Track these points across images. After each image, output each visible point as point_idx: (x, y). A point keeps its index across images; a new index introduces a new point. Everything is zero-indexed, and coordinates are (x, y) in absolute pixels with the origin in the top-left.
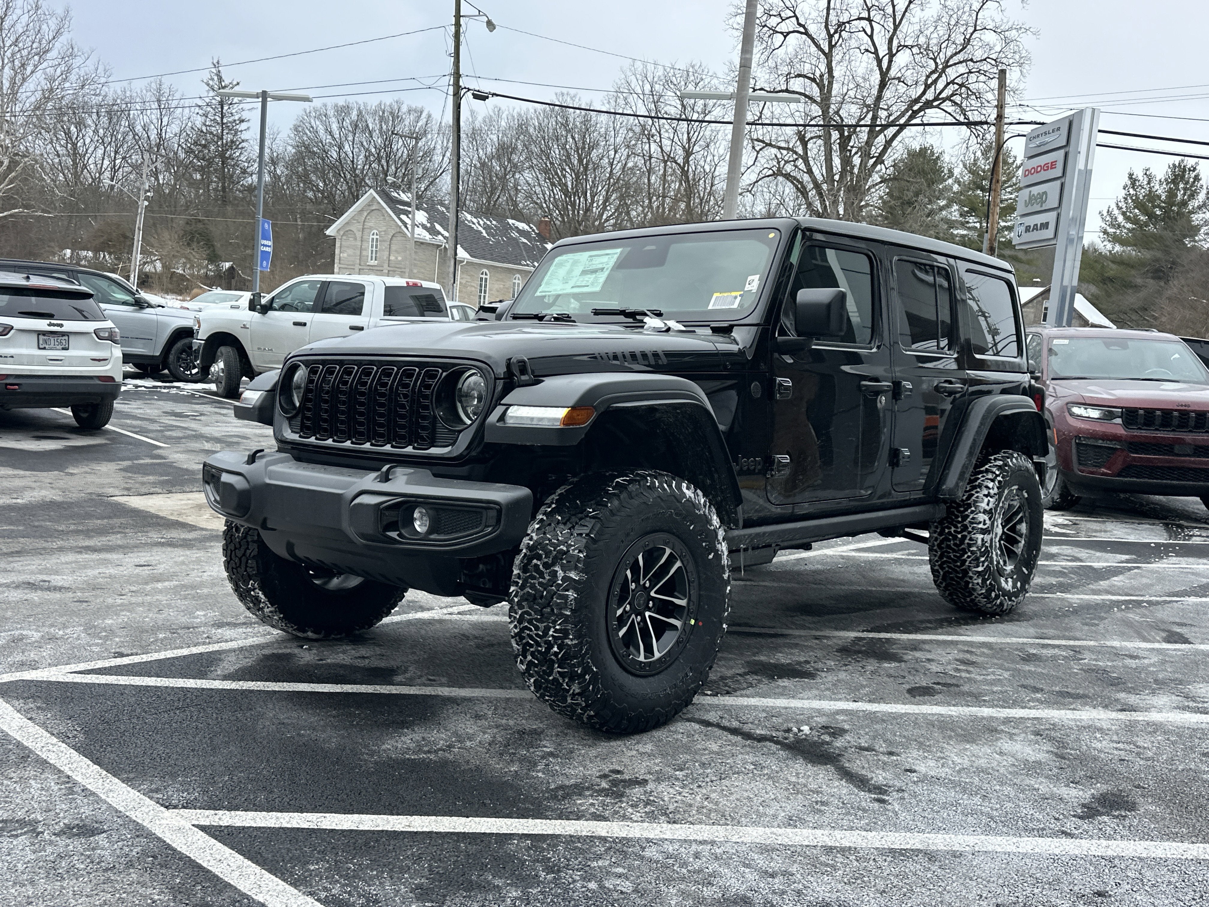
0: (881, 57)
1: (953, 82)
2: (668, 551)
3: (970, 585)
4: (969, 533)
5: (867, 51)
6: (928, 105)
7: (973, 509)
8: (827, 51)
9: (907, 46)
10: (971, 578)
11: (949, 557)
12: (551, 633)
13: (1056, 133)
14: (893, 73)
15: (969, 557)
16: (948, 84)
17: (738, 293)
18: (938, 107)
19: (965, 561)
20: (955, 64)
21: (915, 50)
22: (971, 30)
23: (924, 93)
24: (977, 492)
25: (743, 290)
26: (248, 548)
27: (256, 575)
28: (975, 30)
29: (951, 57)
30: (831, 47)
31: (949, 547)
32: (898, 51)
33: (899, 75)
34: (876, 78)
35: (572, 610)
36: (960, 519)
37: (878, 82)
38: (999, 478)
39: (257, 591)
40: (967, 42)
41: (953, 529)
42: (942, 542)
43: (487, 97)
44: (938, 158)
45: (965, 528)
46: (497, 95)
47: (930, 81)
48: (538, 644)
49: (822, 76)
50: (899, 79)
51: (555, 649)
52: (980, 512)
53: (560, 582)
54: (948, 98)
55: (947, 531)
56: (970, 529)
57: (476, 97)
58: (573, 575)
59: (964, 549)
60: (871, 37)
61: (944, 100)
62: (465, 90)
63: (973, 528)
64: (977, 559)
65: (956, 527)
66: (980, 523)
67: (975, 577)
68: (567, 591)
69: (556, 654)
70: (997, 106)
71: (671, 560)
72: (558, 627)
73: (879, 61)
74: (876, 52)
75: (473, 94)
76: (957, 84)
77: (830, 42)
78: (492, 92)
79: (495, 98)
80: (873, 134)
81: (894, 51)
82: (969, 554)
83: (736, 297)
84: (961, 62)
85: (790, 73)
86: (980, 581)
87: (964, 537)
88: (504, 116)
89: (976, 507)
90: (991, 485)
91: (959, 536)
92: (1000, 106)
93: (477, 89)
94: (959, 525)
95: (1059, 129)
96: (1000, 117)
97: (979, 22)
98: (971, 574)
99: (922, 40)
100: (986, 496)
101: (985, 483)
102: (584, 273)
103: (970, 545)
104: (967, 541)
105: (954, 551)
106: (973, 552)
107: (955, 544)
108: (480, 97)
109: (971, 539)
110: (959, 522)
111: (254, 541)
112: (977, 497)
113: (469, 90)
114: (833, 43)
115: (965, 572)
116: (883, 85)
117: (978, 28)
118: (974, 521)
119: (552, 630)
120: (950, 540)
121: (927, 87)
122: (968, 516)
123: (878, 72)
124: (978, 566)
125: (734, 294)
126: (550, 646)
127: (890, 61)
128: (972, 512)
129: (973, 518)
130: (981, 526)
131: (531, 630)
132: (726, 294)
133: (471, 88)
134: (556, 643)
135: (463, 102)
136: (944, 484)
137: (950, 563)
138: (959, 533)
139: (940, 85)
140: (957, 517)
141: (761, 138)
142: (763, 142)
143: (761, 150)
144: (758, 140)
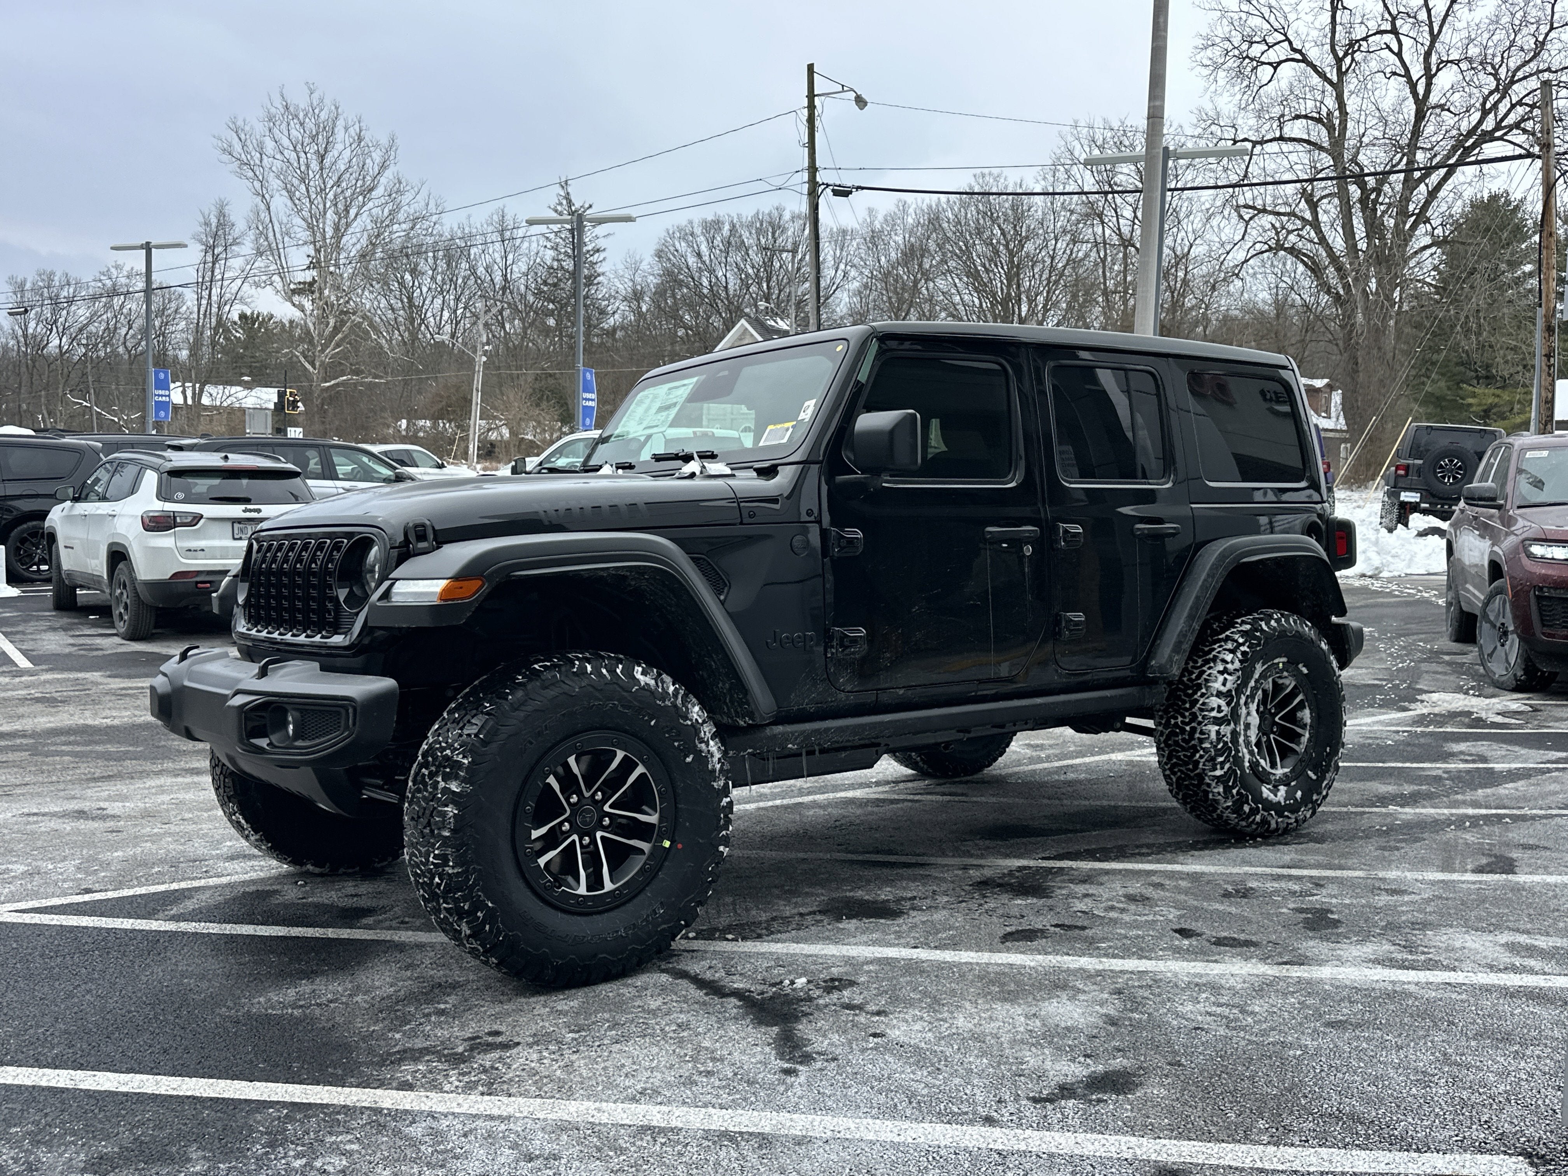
0: (1415, 80)
1: (1520, 103)
2: (620, 755)
3: (1211, 796)
4: (1200, 723)
5: (1394, 73)
6: (1489, 137)
7: (1204, 691)
8: (1335, 79)
9: (1451, 62)
10: (1209, 785)
11: (1178, 758)
14: (1433, 99)
15: (1201, 757)
16: (1513, 106)
17: (790, 424)
18: (1501, 138)
19: (1198, 762)
20: (1525, 78)
21: (1464, 66)
22: (1544, 29)
23: (1480, 122)
24: (1210, 668)
25: (795, 419)
28: (1552, 28)
29: (1518, 69)
30: (1341, 74)
31: (1176, 743)
32: (1438, 70)
33: (1443, 101)
34: (1410, 108)
35: (451, 830)
36: (1187, 706)
37: (1413, 113)
38: (1243, 648)
40: (1540, 46)
41: (1180, 719)
42: (1168, 737)
43: (851, 192)
44: (1517, 207)
45: (1194, 717)
46: (863, 188)
47: (1488, 106)
49: (1330, 113)
50: (1442, 107)
51: (437, 880)
52: (1212, 695)
53: (440, 795)
54: (1517, 125)
55: (1173, 721)
56: (1200, 719)
57: (836, 193)
58: (454, 787)
59: (1194, 746)
60: (1399, 55)
61: (1511, 128)
62: (823, 187)
63: (1204, 717)
64: (1212, 759)
65: (1184, 716)
66: (1213, 709)
67: (1214, 784)
68: (447, 806)
69: (439, 885)
71: (627, 766)
72: (437, 852)
73: (1413, 86)
74: (1407, 74)
75: (833, 190)
76: (1527, 105)
77: (1339, 69)
78: (856, 185)
79: (860, 191)
80: (1410, 185)
81: (1434, 70)
82: (1202, 752)
83: (787, 429)
84: (1531, 75)
85: (1283, 116)
86: (1221, 790)
87: (1193, 730)
88: (911, 211)
89: (1207, 688)
90: (1229, 657)
91: (1188, 728)
93: (838, 183)
94: (1187, 714)
97: (1556, 17)
98: (1207, 780)
99: (1473, 51)
100: (1221, 673)
101: (1221, 656)
102: (661, 409)
103: (1201, 741)
104: (1197, 735)
105: (1184, 749)
106: (1206, 750)
107: (1184, 740)
108: (842, 192)
109: (1202, 733)
110: (1187, 710)
112: (1209, 675)
113: (828, 185)
114: (1344, 70)
115: (1201, 777)
116: (1420, 116)
117: (1555, 25)
118: (1205, 708)
120: (1177, 735)
121: (1485, 113)
122: (1197, 701)
123: (1411, 100)
124: (1215, 769)
125: (787, 425)
127: (1429, 85)
128: (1203, 695)
129: (1204, 704)
130: (1214, 714)
132: (779, 426)
133: (830, 182)
134: (437, 872)
135: (821, 201)
136: (1153, 658)
137: (1181, 765)
138: (1187, 724)
139: (1503, 108)
140: (1184, 702)
141: (1251, 203)
142: (1253, 208)
143: (1251, 219)
144: (1246, 206)
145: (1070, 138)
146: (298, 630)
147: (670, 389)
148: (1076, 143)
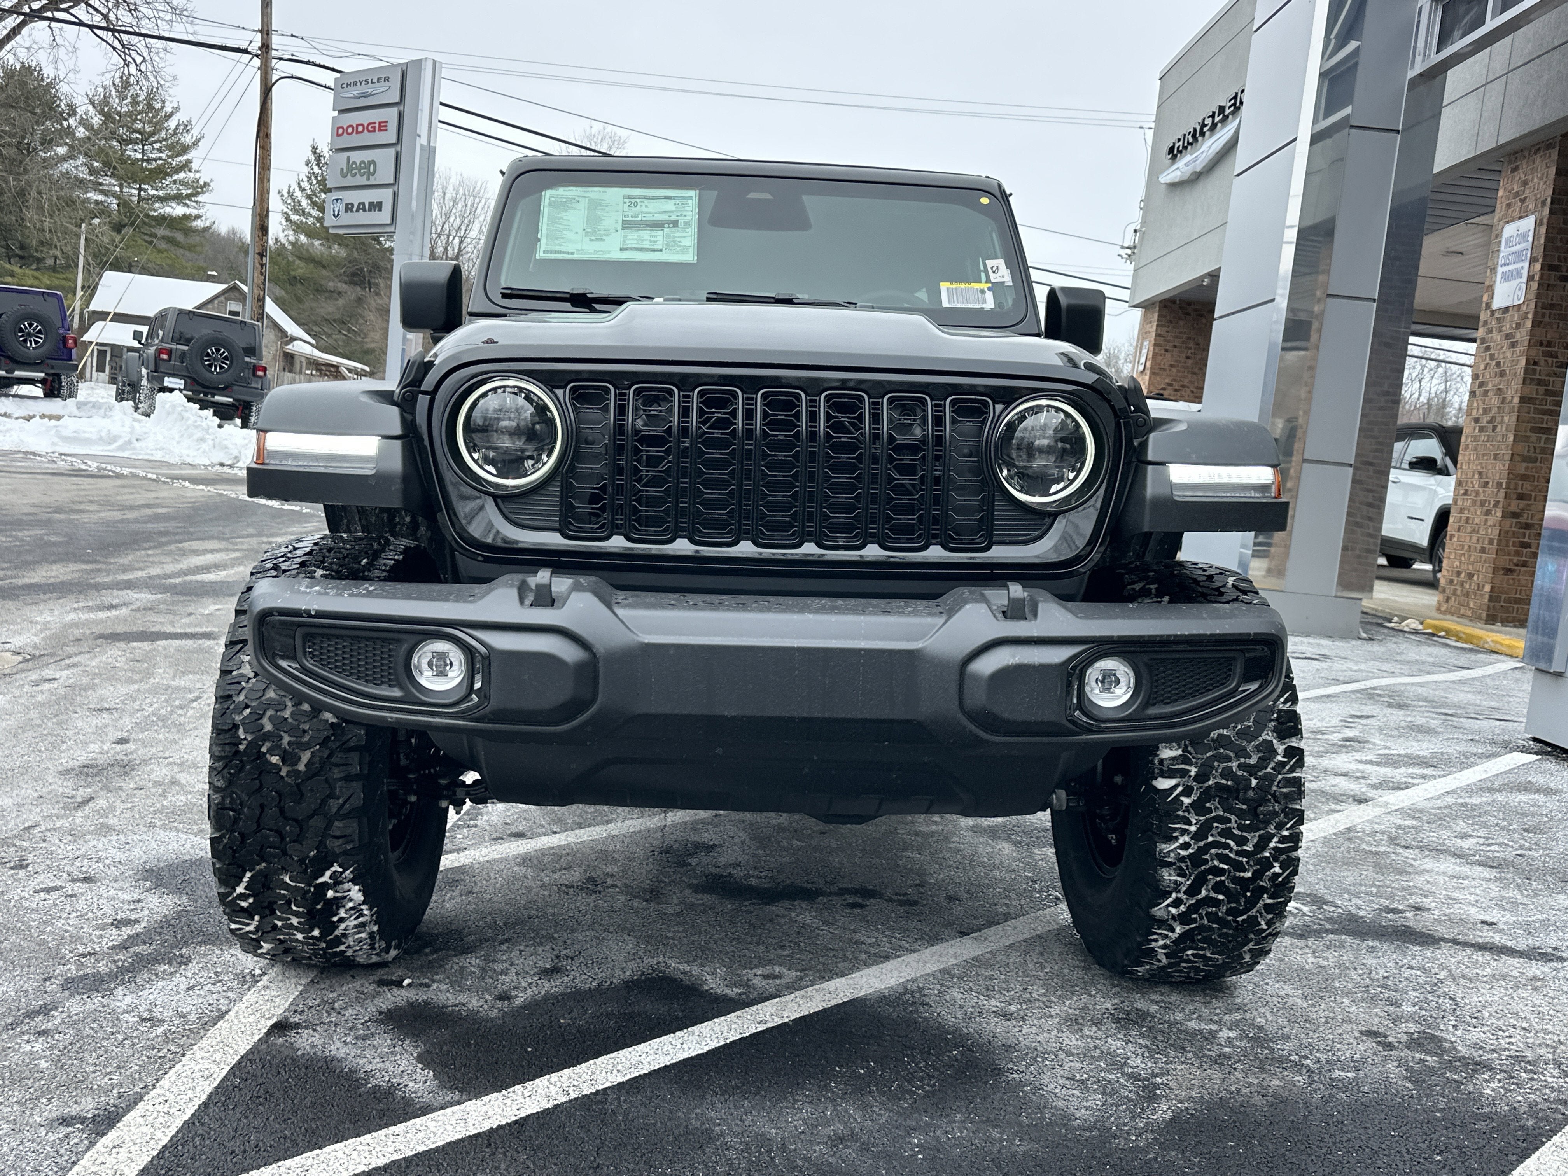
12: (1272, 845)
13: (383, 84)
18: (66, 11)
26: (332, 796)
27: (346, 853)
39: (346, 886)
44: (50, 85)
48: (1241, 867)
70: (261, 31)
83: (982, 292)
92: (266, 31)
95: (387, 79)
96: (266, 47)
102: (627, 225)
111: (348, 779)
119: (1275, 839)
126: (1267, 864)
131: (1227, 846)
132: (962, 286)
134: (1276, 860)
146: (835, 539)
147: (630, 197)
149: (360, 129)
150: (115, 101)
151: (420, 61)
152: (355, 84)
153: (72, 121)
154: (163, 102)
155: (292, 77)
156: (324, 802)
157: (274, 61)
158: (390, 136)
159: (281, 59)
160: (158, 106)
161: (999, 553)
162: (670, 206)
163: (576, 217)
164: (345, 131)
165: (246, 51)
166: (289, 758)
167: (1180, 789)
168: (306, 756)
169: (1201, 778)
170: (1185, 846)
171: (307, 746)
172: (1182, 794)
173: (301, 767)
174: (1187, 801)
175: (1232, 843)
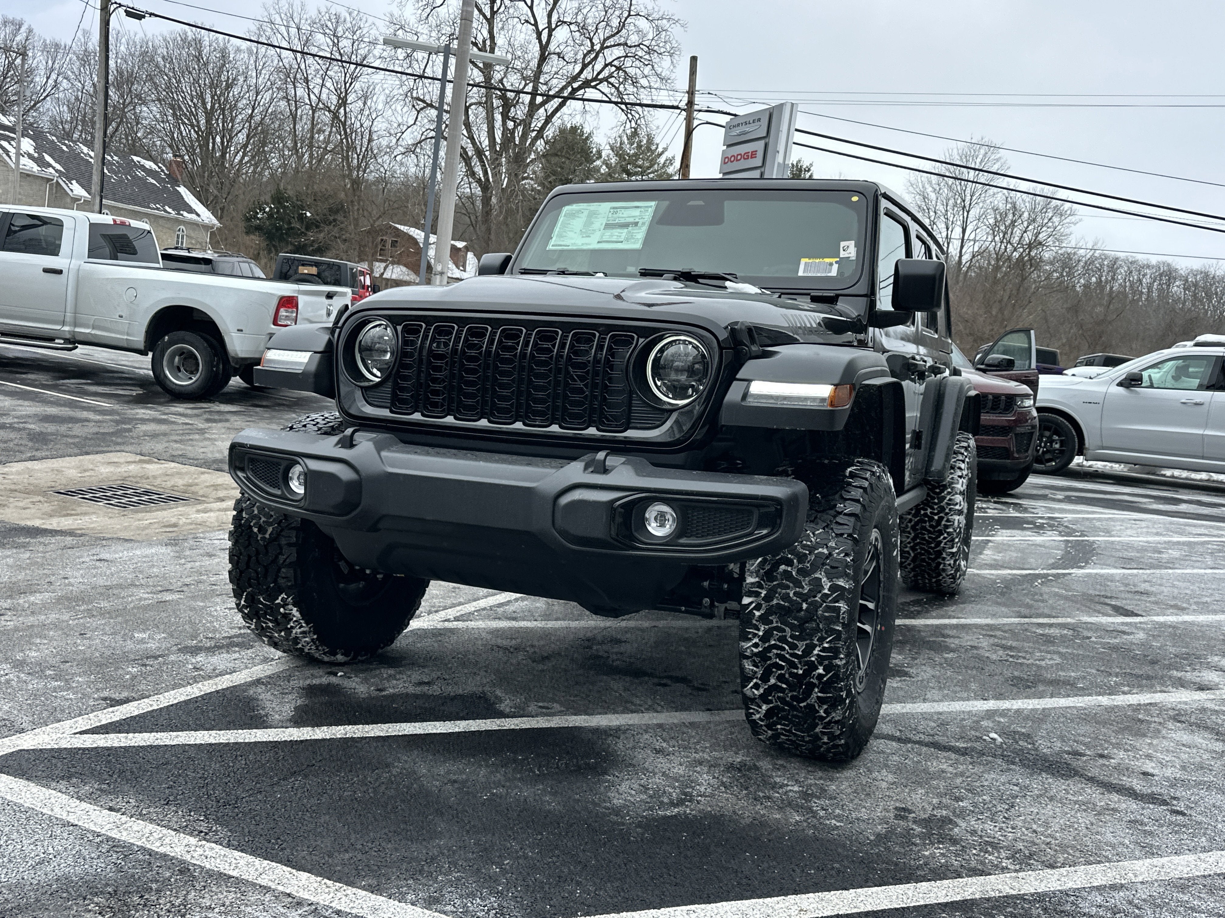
0: (540, 30)
1: (610, 64)
3: (941, 567)
4: (947, 514)
5: (527, 21)
6: (587, 84)
7: (949, 490)
8: (488, 15)
9: (565, 22)
10: (944, 559)
11: (924, 539)
12: (816, 652)
13: (756, 123)
14: (552, 47)
15: (945, 538)
16: (606, 65)
17: (833, 260)
18: (595, 87)
19: (941, 542)
20: (611, 46)
21: (573, 27)
22: (626, 14)
23: (581, 71)
24: (952, 473)
25: (838, 256)
26: (281, 553)
27: (289, 588)
28: (629, 15)
29: (609, 38)
30: (493, 13)
31: (924, 528)
32: (557, 26)
33: (557, 50)
34: (535, 50)
35: (843, 624)
36: (936, 501)
37: (537, 55)
38: (967, 460)
39: (290, 607)
40: (622, 25)
41: (929, 511)
42: (917, 523)
43: (144, 17)
44: (587, 138)
45: (942, 509)
46: (157, 16)
47: (588, 60)
48: (793, 665)
49: (484, 41)
50: (559, 54)
51: (821, 671)
52: (956, 494)
53: (826, 591)
54: (606, 79)
55: (922, 512)
56: (947, 511)
57: (129, 14)
58: (841, 583)
59: (940, 531)
60: (531, 8)
61: (601, 81)
62: (115, 6)
63: (950, 510)
64: (952, 540)
65: (933, 509)
66: (957, 504)
67: (949, 558)
68: (837, 602)
69: (820, 676)
70: (688, 92)
72: (826, 645)
73: (539, 34)
74: (536, 24)
75: (126, 11)
76: (615, 66)
77: (492, 8)
78: (150, 11)
79: (153, 18)
80: (533, 107)
81: (553, 26)
82: (946, 535)
83: (831, 264)
84: (619, 45)
85: (453, 34)
86: (952, 562)
87: (941, 518)
89: (952, 488)
90: (963, 466)
91: (936, 517)
92: (691, 92)
93: (131, 6)
94: (936, 507)
95: (759, 120)
96: (690, 103)
97: (632, 8)
98: (944, 555)
99: (580, 18)
100: (960, 477)
101: (958, 465)
102: (608, 226)
103: (947, 527)
104: (943, 523)
105: (929, 532)
106: (948, 533)
107: (931, 526)
108: (135, 14)
109: (948, 521)
110: (936, 504)
111: (290, 545)
112: (952, 478)
113: (121, 5)
114: (495, 9)
115: (939, 554)
116: (543, 59)
117: (632, 13)
118: (951, 502)
119: (818, 648)
120: (925, 522)
121: (584, 66)
122: (944, 498)
123: (538, 45)
124: (953, 548)
125: (827, 260)
126: (813, 667)
127: (550, 35)
128: (949, 493)
129: (950, 500)
130: (957, 507)
131: (784, 649)
132: (818, 261)
133: (122, 3)
134: (821, 664)
135: (113, 18)
136: (931, 466)
137: (924, 544)
138: (936, 514)
139: (598, 66)
140: (934, 498)
141: (422, 97)
142: (423, 101)
143: (422, 109)
144: (418, 99)
145: (273, 12)
146: (535, 420)
147: (614, 208)
148: (277, 16)
149: (739, 157)
150: (627, 147)
151: (782, 105)
152: (738, 125)
153: (598, 163)
154: (657, 145)
155: (708, 123)
156: (277, 557)
157: (696, 113)
158: (758, 162)
159: (700, 111)
160: (653, 148)
161: (631, 434)
162: (636, 212)
163: (578, 223)
164: (729, 159)
165: (677, 108)
166: (262, 530)
167: (754, 605)
168: (270, 529)
169: (768, 598)
170: (756, 645)
171: (270, 524)
172: (754, 608)
173: (267, 536)
174: (757, 614)
175: (787, 648)
